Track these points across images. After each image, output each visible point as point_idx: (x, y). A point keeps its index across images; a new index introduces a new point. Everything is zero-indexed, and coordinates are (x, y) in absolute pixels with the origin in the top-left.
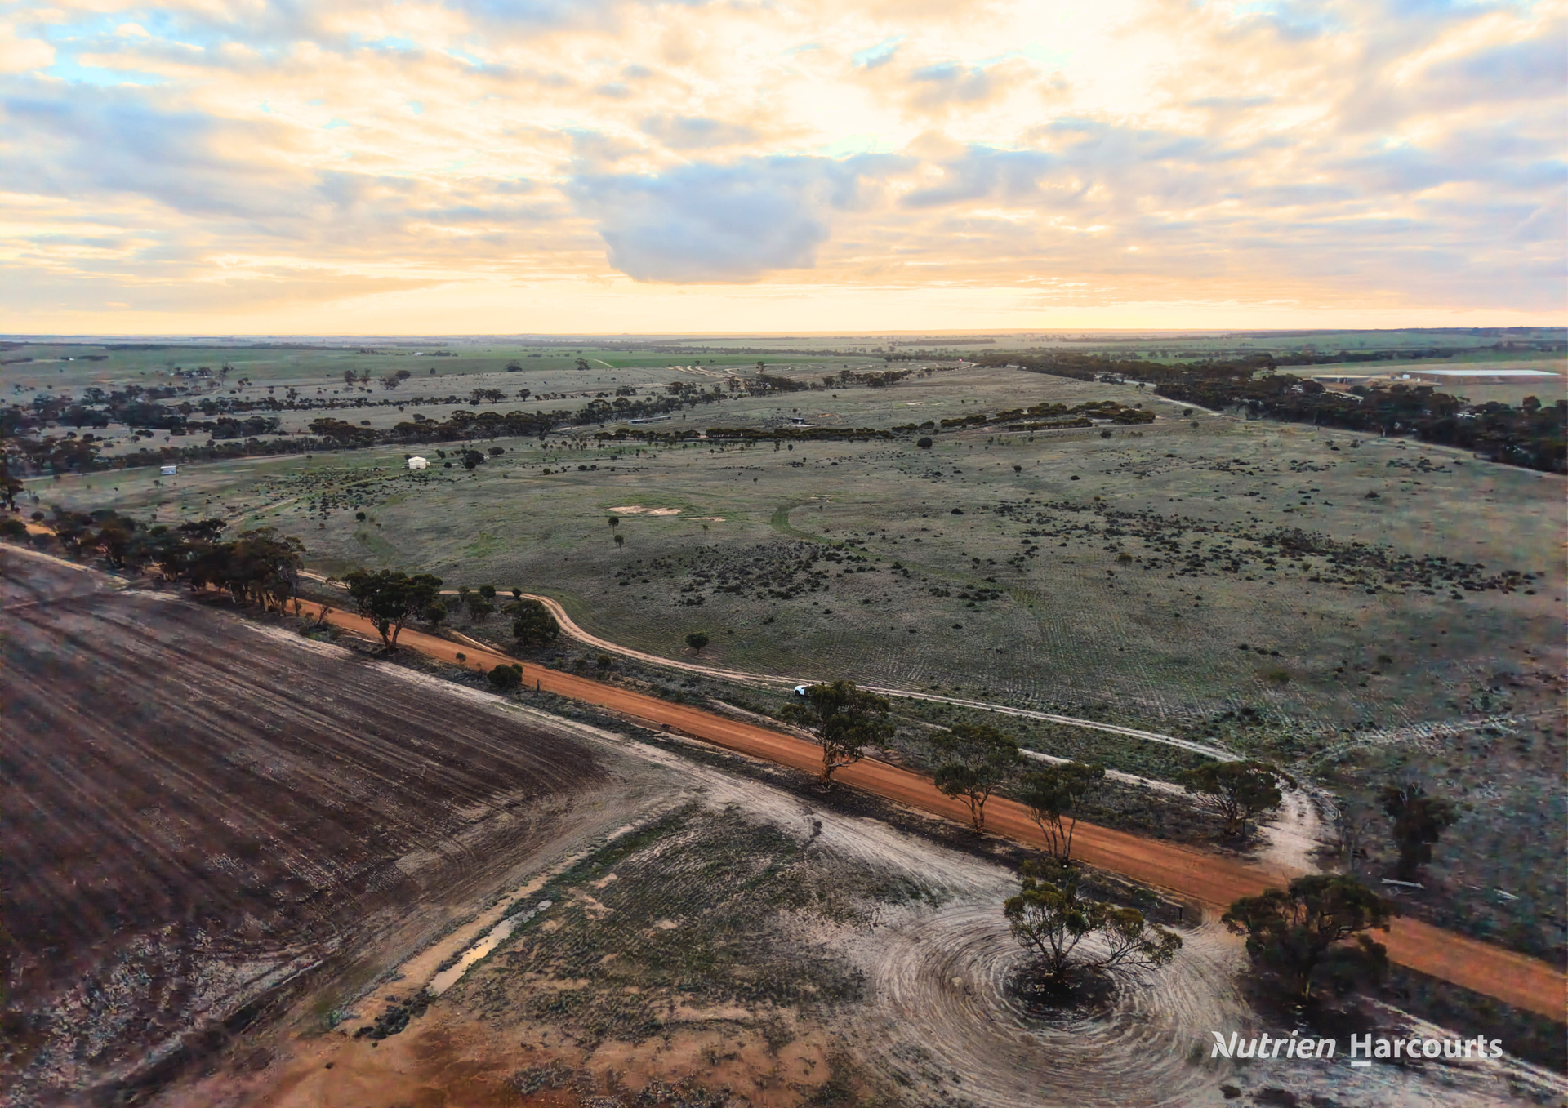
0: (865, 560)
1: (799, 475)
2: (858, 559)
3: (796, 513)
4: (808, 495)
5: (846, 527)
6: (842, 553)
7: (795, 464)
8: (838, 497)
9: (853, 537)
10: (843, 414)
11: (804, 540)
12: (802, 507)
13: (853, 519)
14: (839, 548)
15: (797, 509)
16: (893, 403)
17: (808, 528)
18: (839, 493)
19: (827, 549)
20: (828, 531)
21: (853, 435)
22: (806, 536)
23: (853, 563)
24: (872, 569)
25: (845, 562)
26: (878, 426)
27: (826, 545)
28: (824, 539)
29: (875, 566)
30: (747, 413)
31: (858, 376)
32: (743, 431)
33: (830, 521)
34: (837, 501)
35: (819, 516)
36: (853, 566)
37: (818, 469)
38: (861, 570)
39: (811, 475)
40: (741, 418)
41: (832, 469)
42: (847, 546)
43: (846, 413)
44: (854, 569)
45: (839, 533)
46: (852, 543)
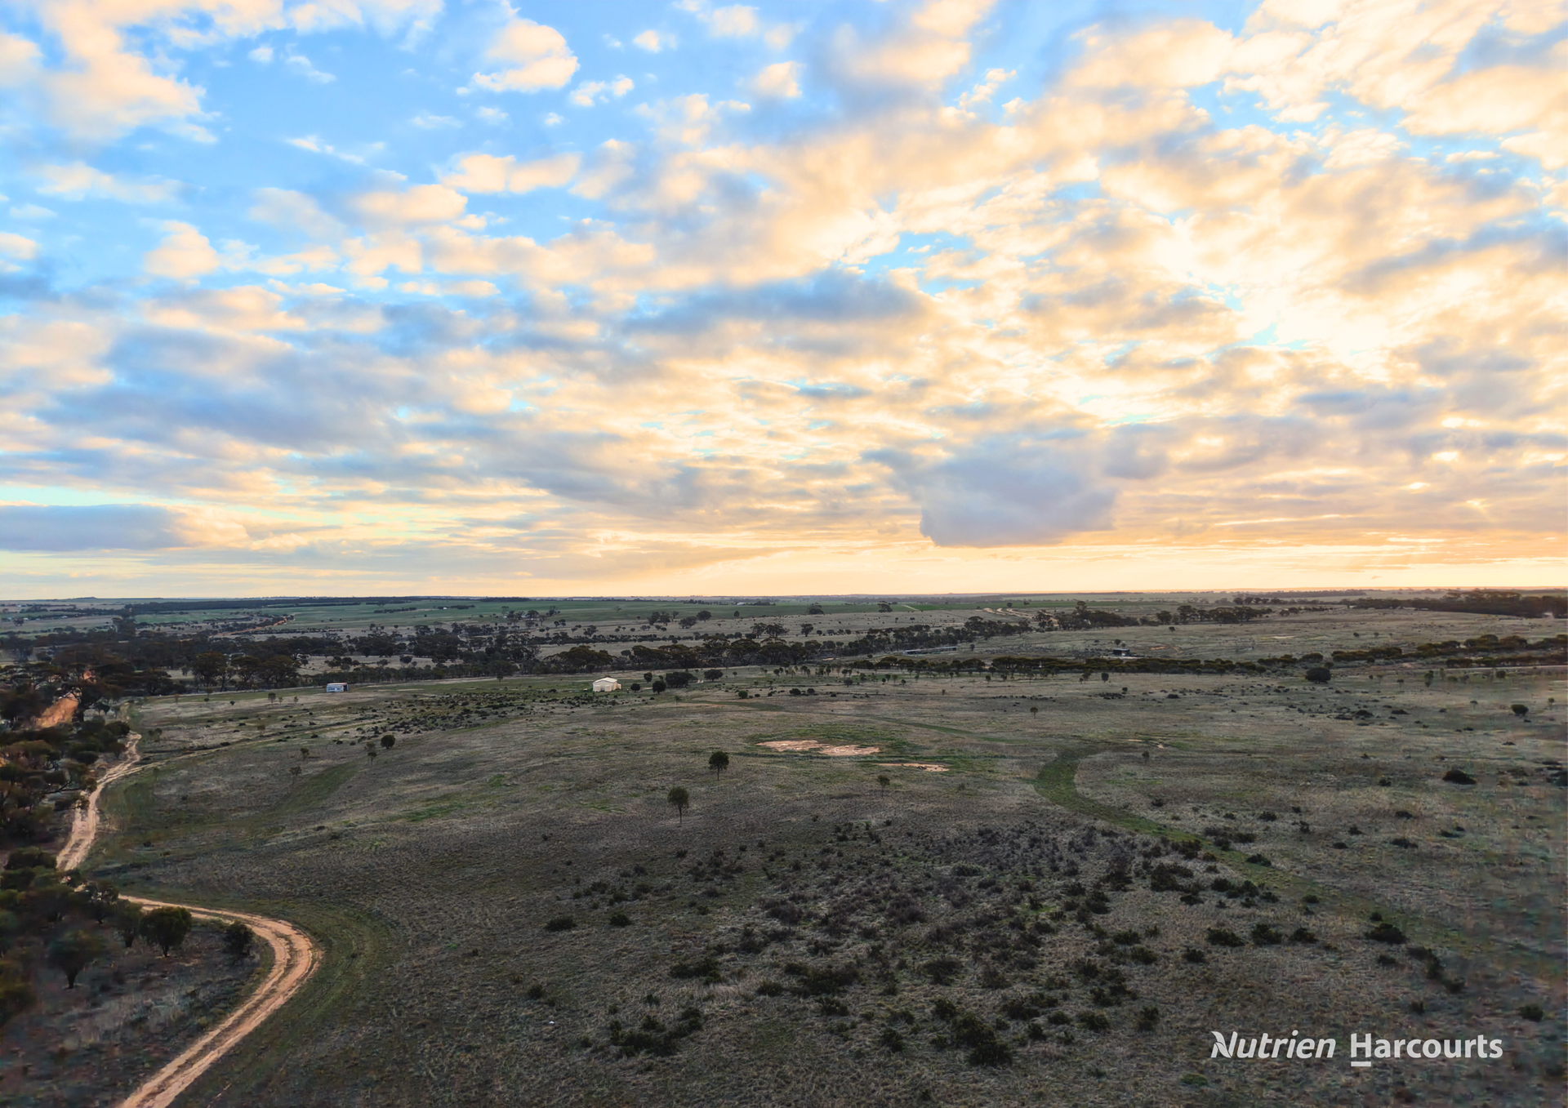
0: (1271, 898)
1: (1114, 708)
2: (1247, 893)
3: (1094, 764)
4: (1123, 736)
5: (1203, 797)
6: (1196, 866)
7: (1107, 696)
8: (1180, 741)
9: (1222, 823)
10: (1184, 646)
11: (1100, 824)
12: (1108, 753)
13: (1216, 782)
14: (1189, 850)
15: (1098, 758)
16: (1254, 637)
17: (1113, 795)
18: (1183, 735)
19: (1156, 852)
20: (1158, 804)
21: (1200, 667)
22: (1106, 812)
23: (1235, 906)
24: (1303, 937)
25: (1211, 899)
26: (1235, 659)
27: (1155, 841)
28: (1149, 824)
29: (1312, 924)
30: (1055, 645)
31: (1202, 612)
32: (1042, 660)
33: (1164, 783)
34: (1179, 747)
35: (1142, 773)
36: (1238, 918)
37: (1145, 701)
38: (1264, 936)
39: (1132, 709)
40: (1045, 650)
41: (1168, 704)
42: (1209, 847)
43: (1189, 646)
44: (1243, 930)
45: (1186, 810)
46: (1223, 840)
